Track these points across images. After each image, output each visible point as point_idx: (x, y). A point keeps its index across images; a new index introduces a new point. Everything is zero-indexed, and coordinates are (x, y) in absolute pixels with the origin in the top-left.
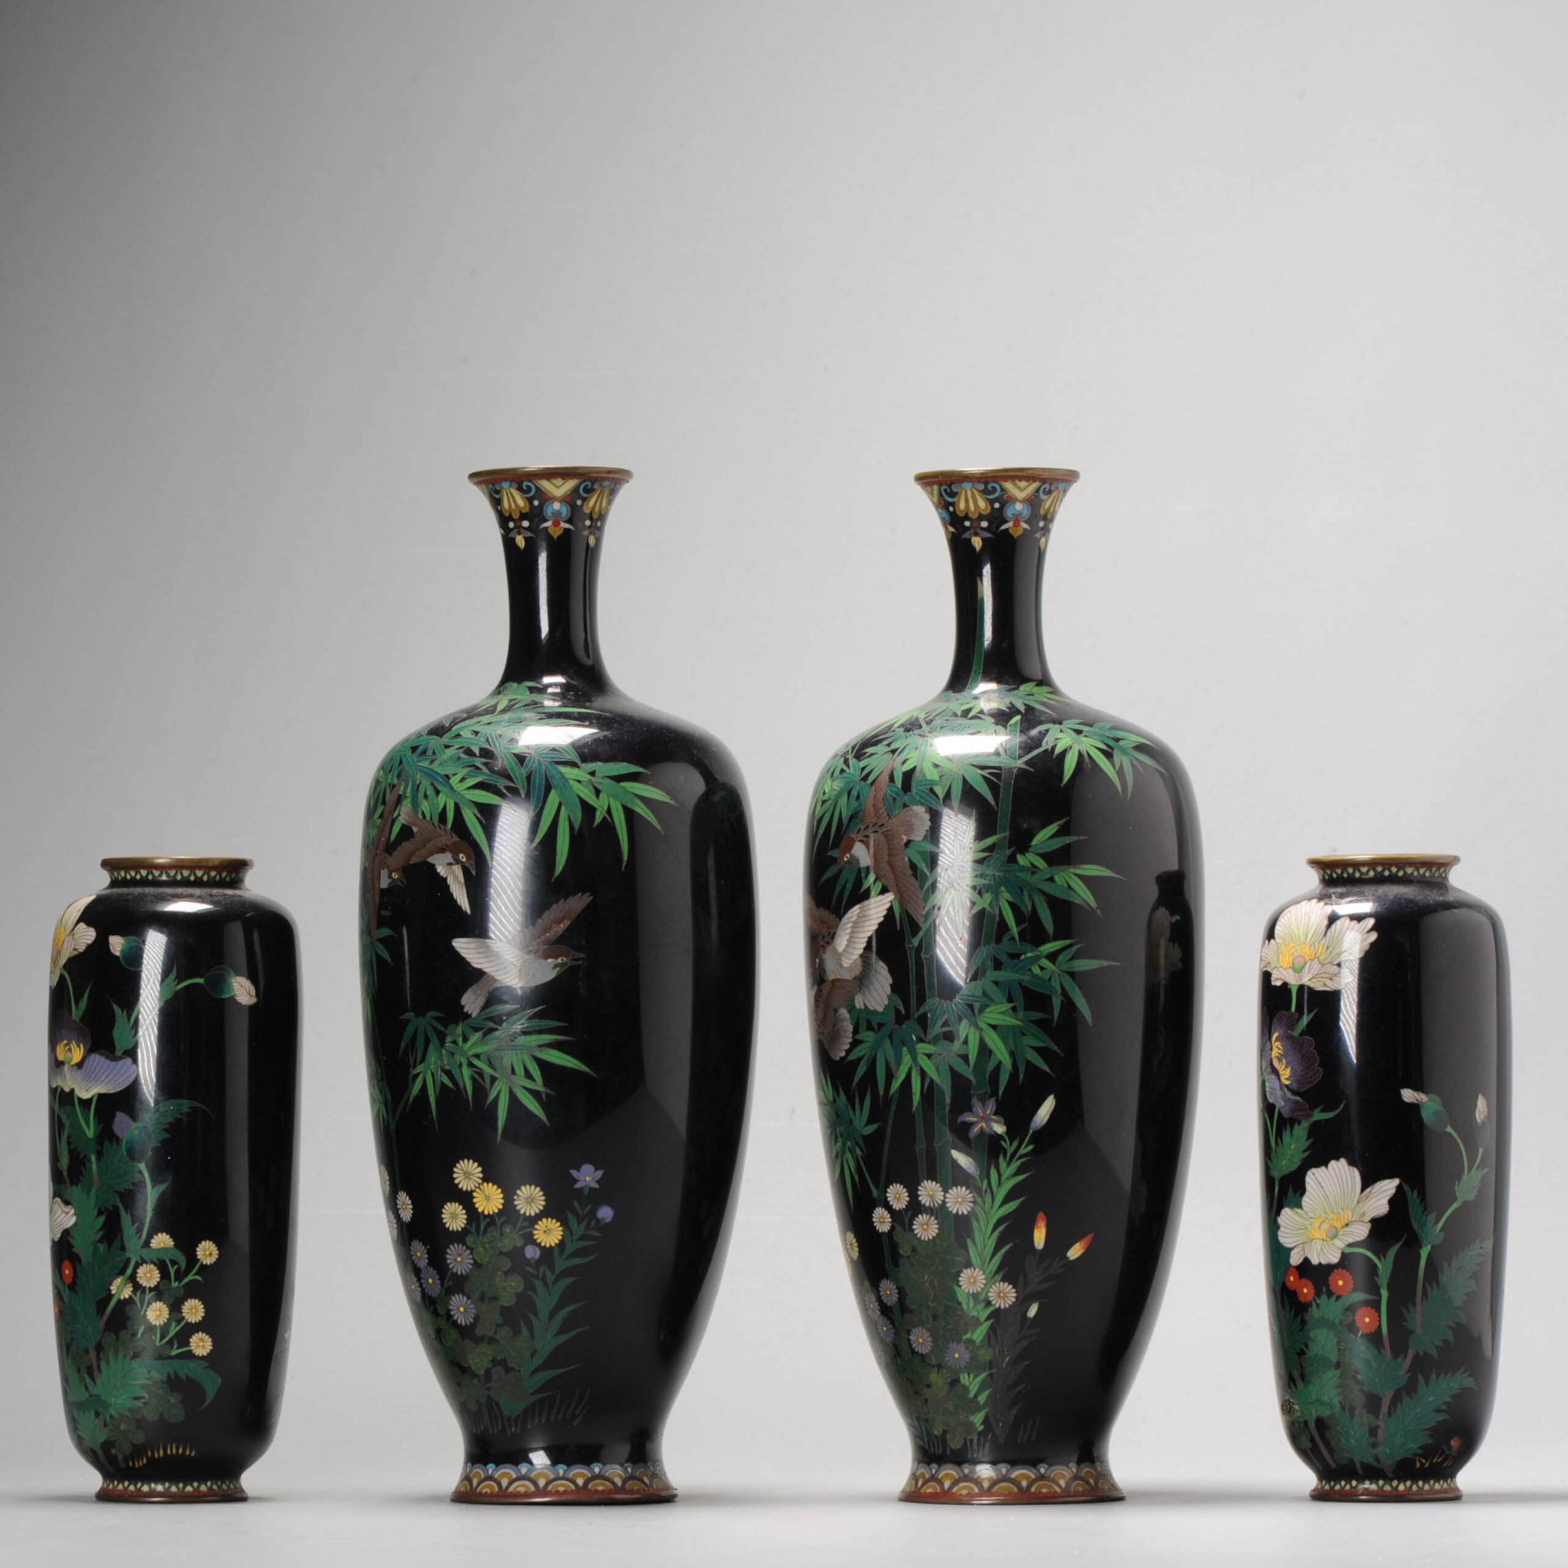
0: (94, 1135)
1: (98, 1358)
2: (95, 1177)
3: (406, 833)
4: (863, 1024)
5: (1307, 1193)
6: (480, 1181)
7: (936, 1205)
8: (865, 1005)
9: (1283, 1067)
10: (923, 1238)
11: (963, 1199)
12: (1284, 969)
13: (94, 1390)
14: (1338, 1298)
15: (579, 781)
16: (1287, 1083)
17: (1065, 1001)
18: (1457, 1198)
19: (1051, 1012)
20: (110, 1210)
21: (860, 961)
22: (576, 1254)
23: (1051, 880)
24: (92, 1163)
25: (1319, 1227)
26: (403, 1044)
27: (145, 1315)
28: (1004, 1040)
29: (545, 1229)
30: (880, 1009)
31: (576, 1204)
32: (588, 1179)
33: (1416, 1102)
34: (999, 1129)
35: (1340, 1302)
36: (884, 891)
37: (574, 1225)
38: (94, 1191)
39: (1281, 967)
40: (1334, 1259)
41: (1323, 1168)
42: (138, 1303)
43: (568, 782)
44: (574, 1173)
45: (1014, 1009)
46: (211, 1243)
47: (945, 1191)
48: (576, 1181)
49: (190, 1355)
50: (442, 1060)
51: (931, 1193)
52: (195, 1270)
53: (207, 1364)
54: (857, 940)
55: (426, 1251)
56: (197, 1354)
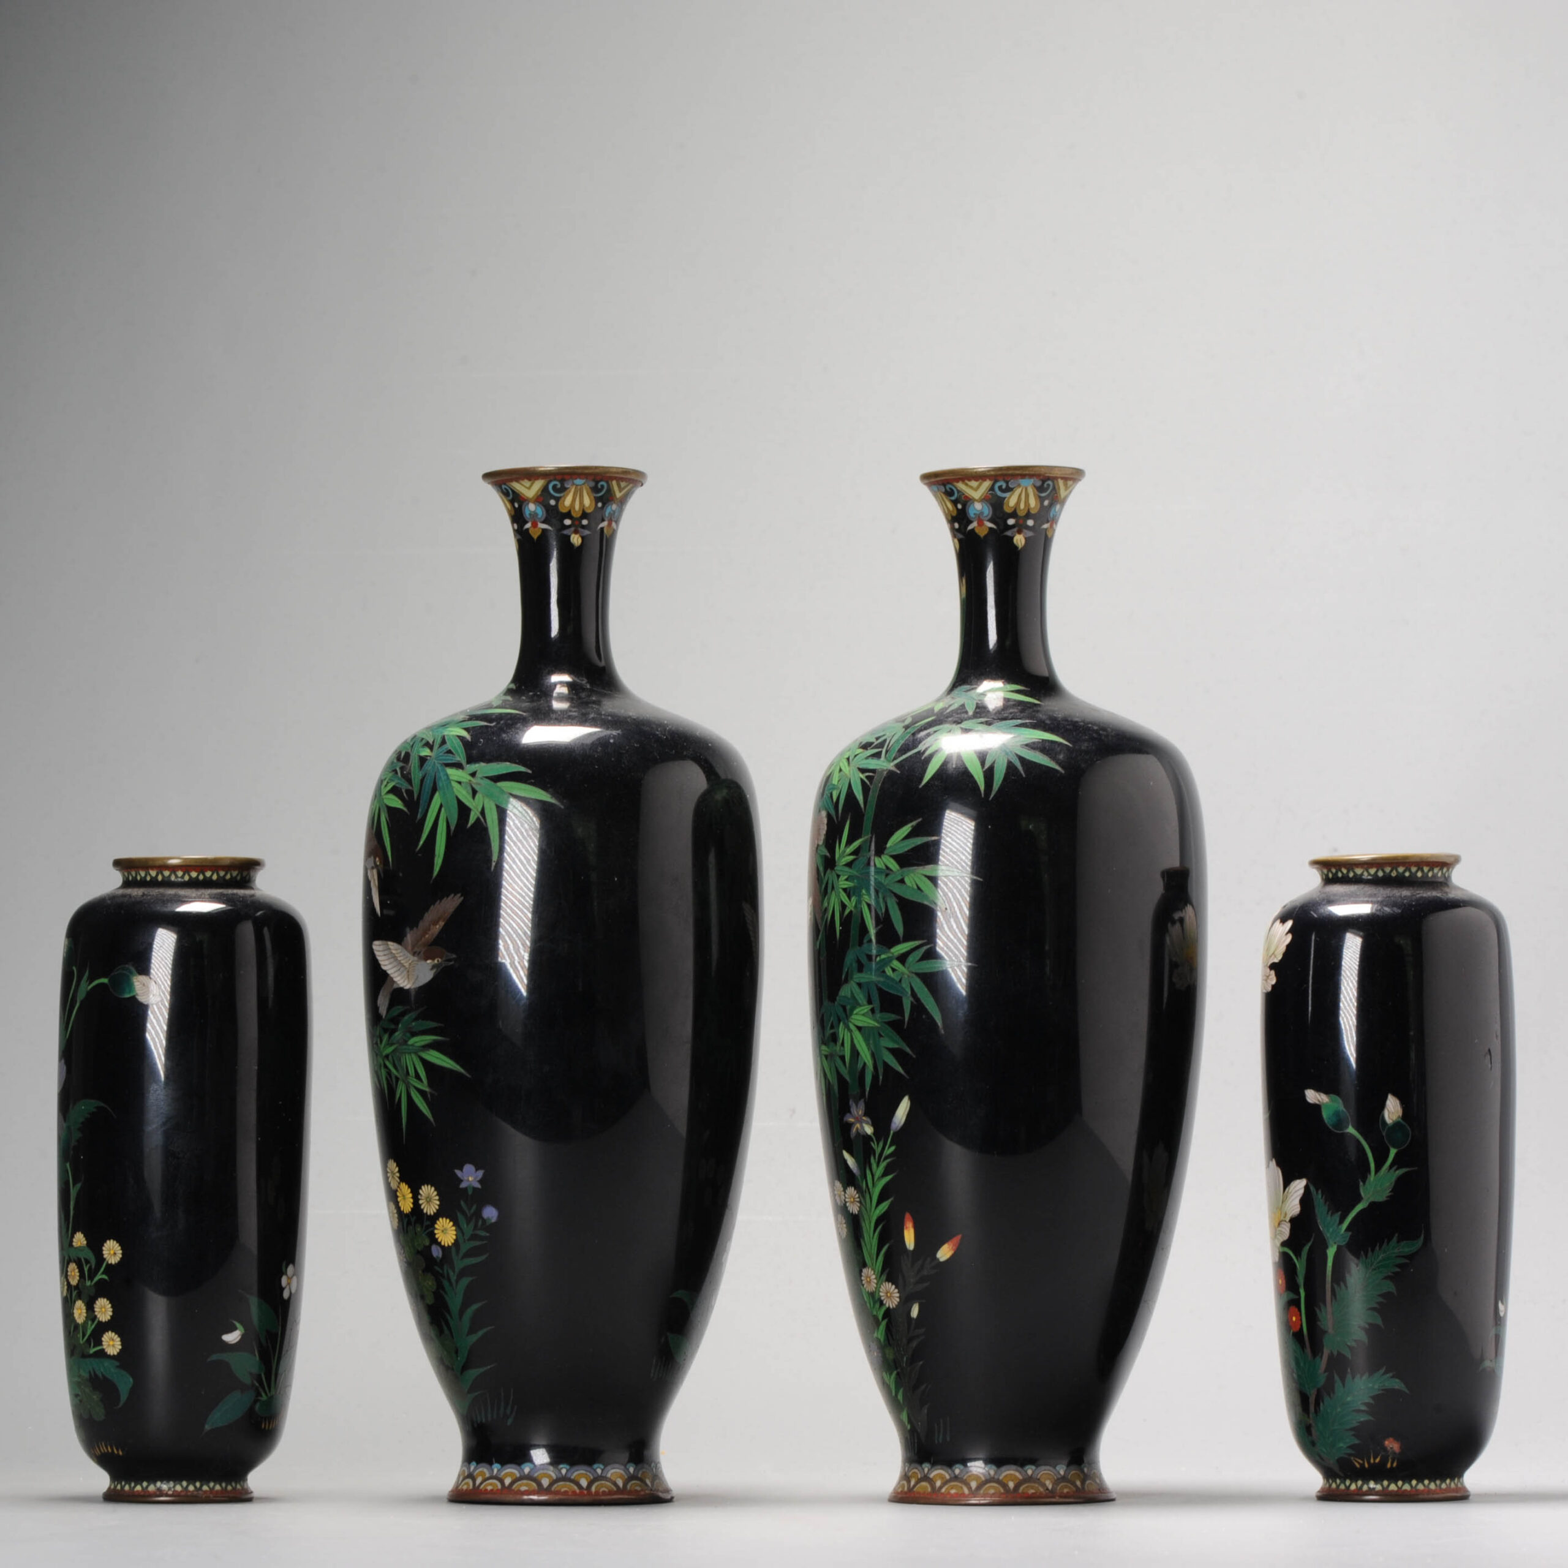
15: (460, 783)
17: (915, 1003)
18: (1362, 1198)
19: (903, 1015)
22: (469, 1254)
23: (902, 881)
28: (867, 1040)
29: (442, 1229)
31: (462, 1203)
32: (470, 1179)
33: (1317, 1102)
34: (869, 1130)
37: (464, 1226)
43: (450, 783)
44: (458, 1172)
45: (873, 1011)
46: (115, 1242)
48: (461, 1181)
49: (102, 1354)
52: (102, 1270)
53: (117, 1364)
56: (108, 1353)
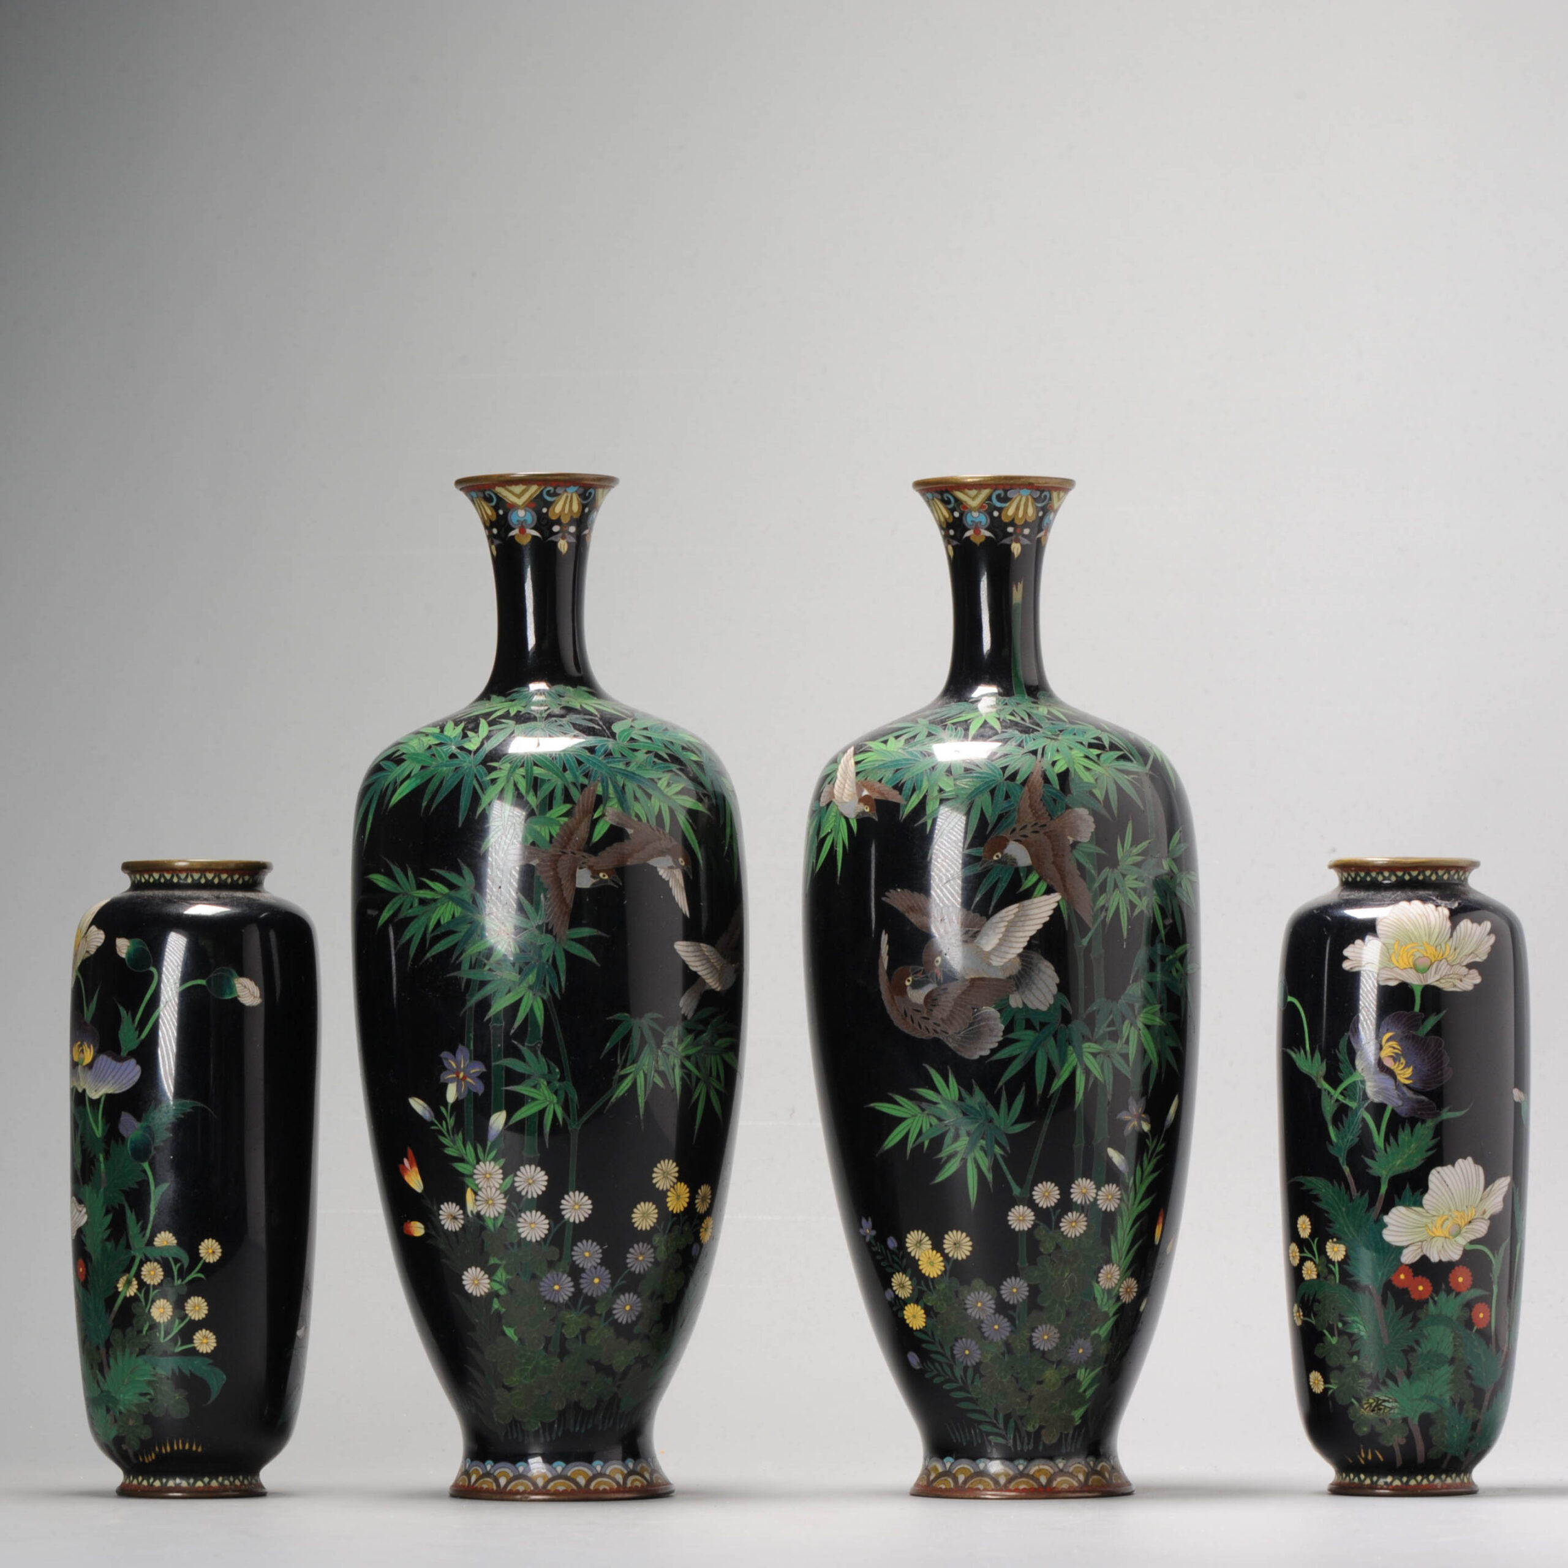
0: (103, 1133)
1: (108, 1356)
2: (103, 1175)
3: (616, 834)
4: (1020, 1023)
5: (1430, 1191)
6: (675, 1180)
7: (1088, 1202)
8: (1024, 1004)
10: (1069, 1235)
11: (1113, 1196)
12: (1402, 970)
13: (105, 1388)
14: (1458, 1294)
16: (1408, 1082)
20: (116, 1209)
24: (100, 1162)
25: (1442, 1225)
26: (608, 1045)
27: (149, 1312)
28: (1155, 1040)
30: (1044, 1008)
34: (1146, 1127)
35: (1459, 1299)
36: (1049, 891)
38: (102, 1190)
39: (1398, 967)
40: (1455, 1255)
41: (1450, 1166)
42: (143, 1301)
45: (1162, 1010)
46: (214, 1241)
47: (1098, 1188)
49: (194, 1352)
50: (657, 1062)
51: (1084, 1191)
52: (198, 1268)
53: (211, 1361)
55: (599, 1251)
56: (201, 1351)
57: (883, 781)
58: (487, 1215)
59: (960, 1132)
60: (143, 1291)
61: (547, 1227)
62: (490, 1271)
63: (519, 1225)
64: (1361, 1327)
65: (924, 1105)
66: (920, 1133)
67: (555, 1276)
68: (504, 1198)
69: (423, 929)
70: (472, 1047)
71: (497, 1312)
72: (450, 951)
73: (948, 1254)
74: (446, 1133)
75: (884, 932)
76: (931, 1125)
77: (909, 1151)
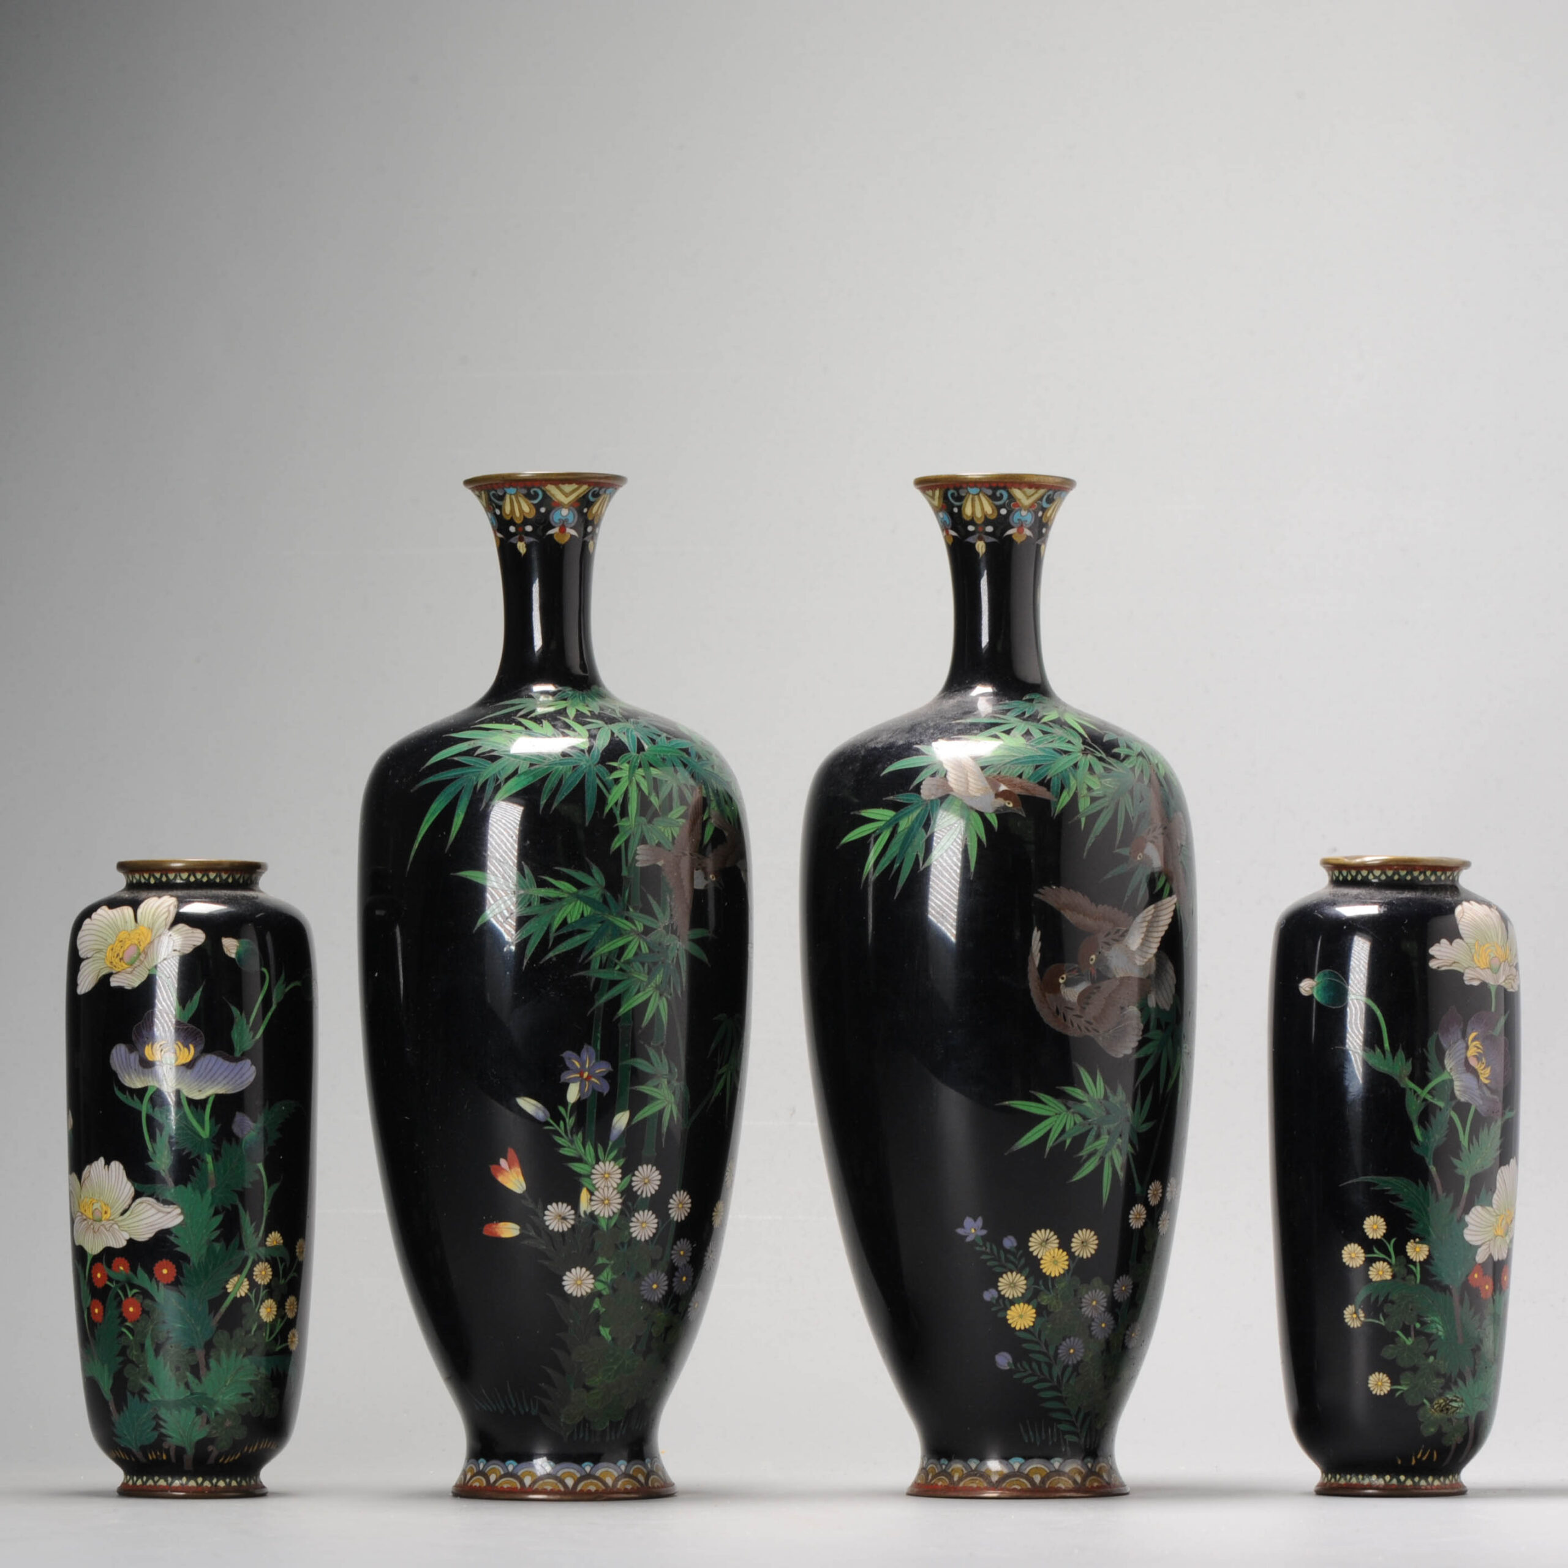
0: (210, 1135)
1: (207, 1356)
2: (211, 1176)
4: (1154, 1023)
5: (1497, 1191)
8: (1157, 1004)
9: (1483, 1067)
12: (1482, 969)
16: (1487, 1082)
20: (228, 1210)
21: (1154, 960)
24: (207, 1163)
26: (713, 1045)
27: (258, 1312)
38: (209, 1190)
39: (1479, 967)
42: (253, 1300)
54: (1151, 940)
55: (691, 1249)
57: (1024, 777)
58: (602, 1215)
59: (1102, 1130)
60: (254, 1292)
61: (656, 1226)
62: (596, 1271)
63: (631, 1224)
64: (1440, 1327)
65: (1070, 1103)
66: (1063, 1131)
67: (655, 1275)
68: (621, 1198)
69: (546, 928)
70: (599, 1047)
71: (597, 1311)
72: (578, 950)
73: (1074, 1252)
74: (563, 1134)
75: (1036, 929)
76: (1075, 1124)
77: (1048, 1150)
